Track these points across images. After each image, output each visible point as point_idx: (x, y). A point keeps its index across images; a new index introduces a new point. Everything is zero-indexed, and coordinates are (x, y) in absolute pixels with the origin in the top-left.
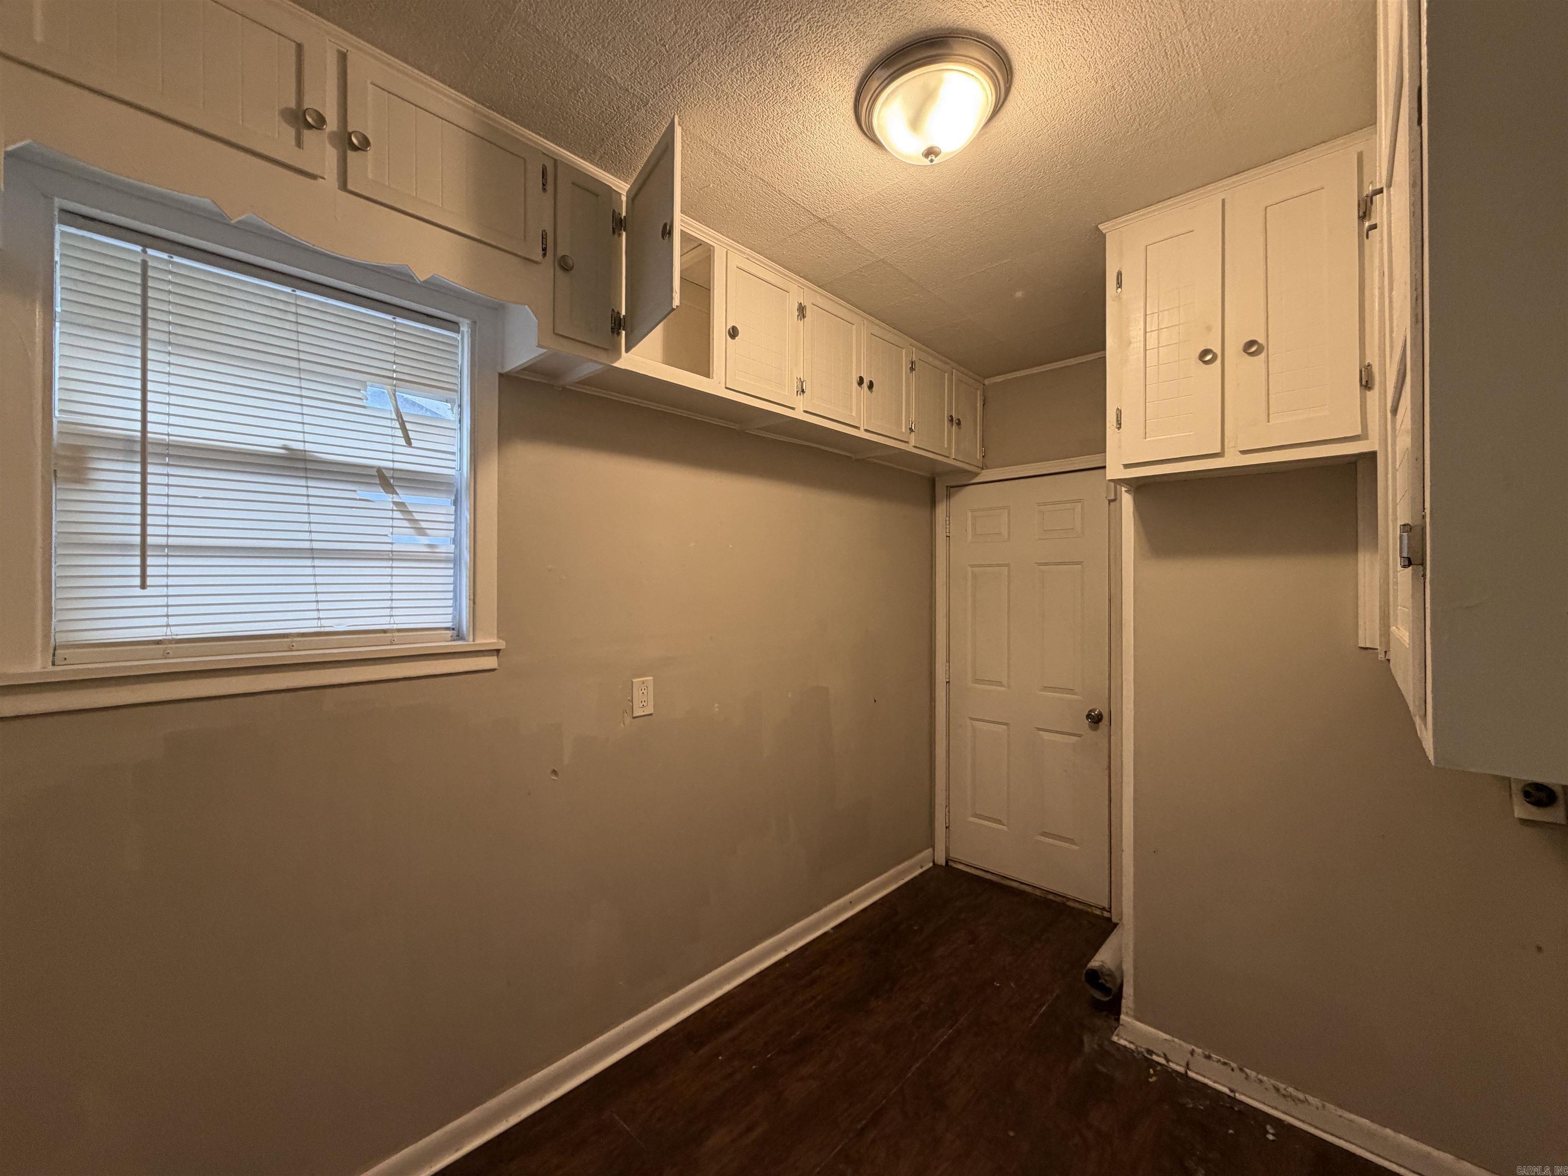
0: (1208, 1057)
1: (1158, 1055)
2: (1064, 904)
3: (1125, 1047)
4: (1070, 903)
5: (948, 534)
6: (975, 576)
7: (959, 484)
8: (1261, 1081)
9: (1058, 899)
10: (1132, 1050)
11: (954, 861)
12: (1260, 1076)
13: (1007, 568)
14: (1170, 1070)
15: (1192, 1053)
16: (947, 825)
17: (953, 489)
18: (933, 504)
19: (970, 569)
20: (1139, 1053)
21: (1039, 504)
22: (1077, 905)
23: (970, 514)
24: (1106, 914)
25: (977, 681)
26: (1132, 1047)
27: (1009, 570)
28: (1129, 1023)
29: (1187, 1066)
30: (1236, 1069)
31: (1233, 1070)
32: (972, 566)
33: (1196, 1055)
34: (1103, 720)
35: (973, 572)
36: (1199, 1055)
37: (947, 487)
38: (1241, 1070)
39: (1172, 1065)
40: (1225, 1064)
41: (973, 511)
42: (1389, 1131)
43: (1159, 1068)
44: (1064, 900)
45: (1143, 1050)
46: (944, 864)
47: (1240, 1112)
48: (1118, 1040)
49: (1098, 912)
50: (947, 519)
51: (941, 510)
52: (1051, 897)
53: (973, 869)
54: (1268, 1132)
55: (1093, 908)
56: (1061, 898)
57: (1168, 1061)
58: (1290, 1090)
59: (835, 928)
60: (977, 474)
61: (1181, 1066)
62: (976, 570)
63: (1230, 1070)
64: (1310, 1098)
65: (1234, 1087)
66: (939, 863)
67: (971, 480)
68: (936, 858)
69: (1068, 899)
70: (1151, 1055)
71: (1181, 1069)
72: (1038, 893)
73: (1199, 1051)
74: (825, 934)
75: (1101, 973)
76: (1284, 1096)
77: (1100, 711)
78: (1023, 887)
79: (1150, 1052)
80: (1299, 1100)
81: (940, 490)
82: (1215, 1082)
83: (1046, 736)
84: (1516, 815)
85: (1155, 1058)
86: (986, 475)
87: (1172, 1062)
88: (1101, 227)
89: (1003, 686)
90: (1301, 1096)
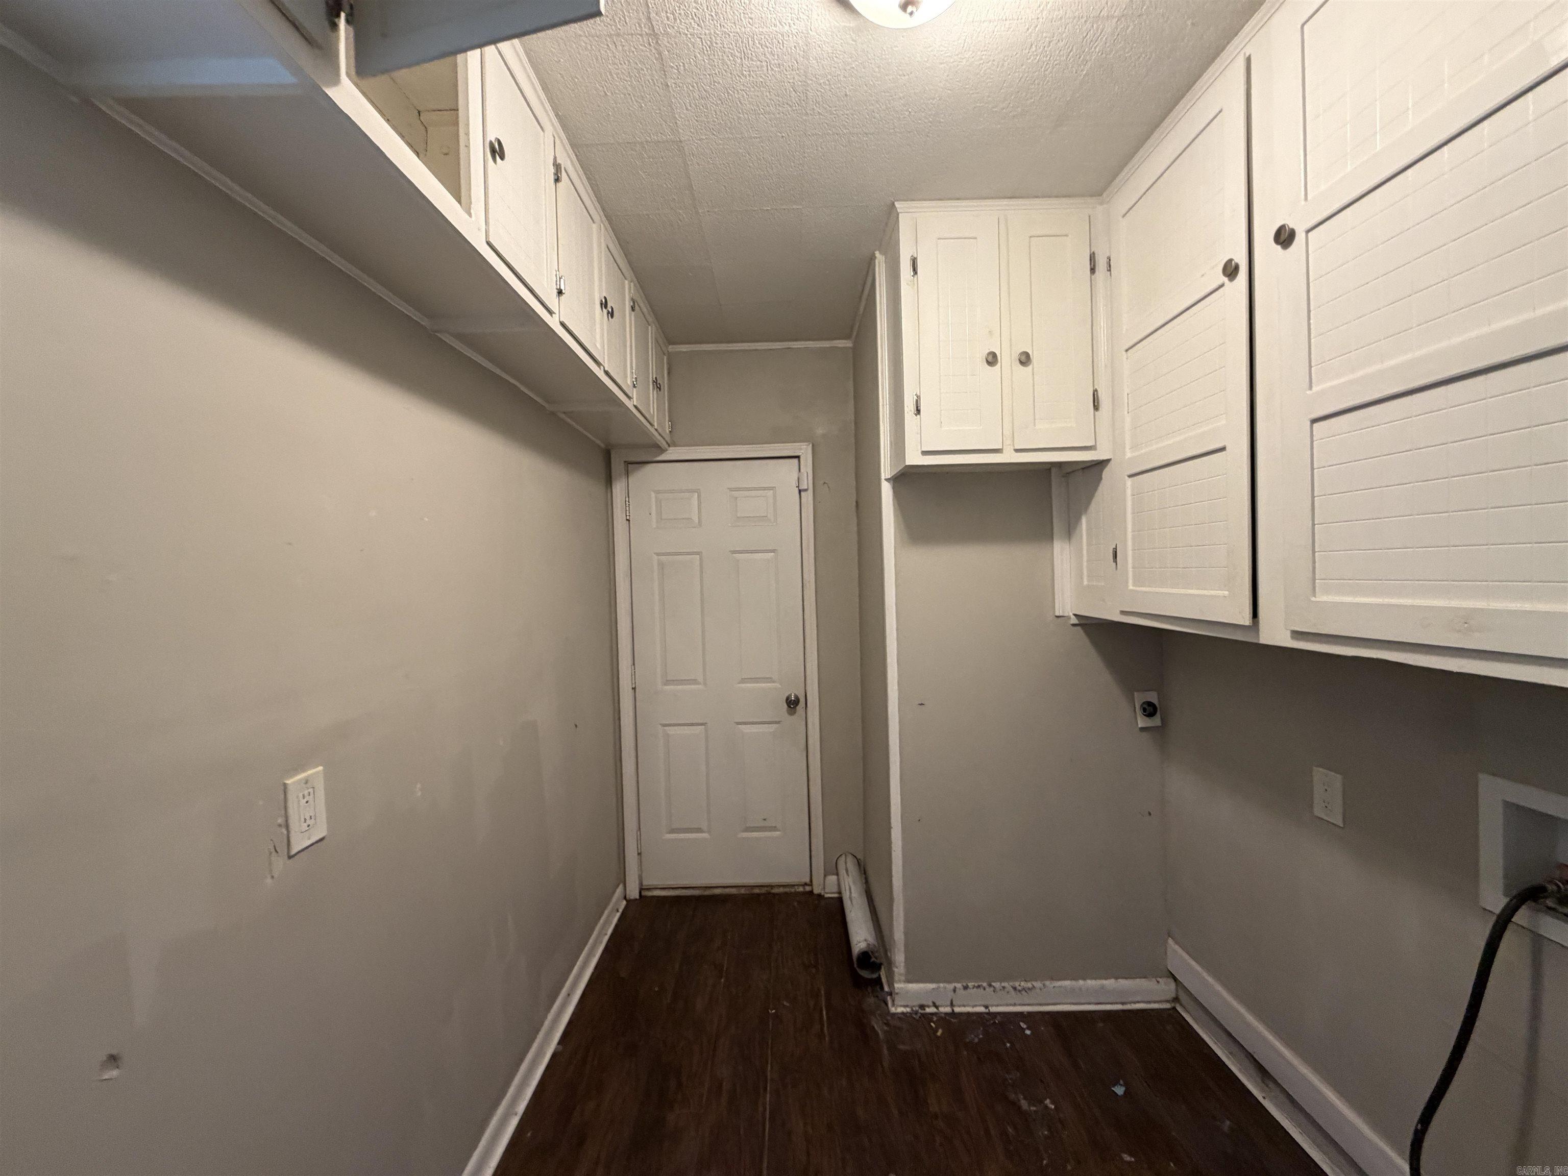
0: (966, 988)
1: (928, 1006)
2: (769, 893)
3: (903, 1013)
4: (775, 891)
5: (628, 518)
6: (662, 565)
7: (639, 460)
8: (1004, 987)
9: (764, 891)
10: (910, 1013)
11: (648, 889)
12: (1003, 984)
13: (698, 556)
14: (943, 1015)
15: (954, 990)
16: (639, 852)
17: (632, 465)
18: (609, 481)
19: (656, 557)
20: (916, 1013)
21: (731, 490)
22: (781, 890)
23: (653, 495)
24: (808, 888)
25: (667, 682)
26: (908, 1010)
27: (701, 559)
28: (902, 988)
29: (952, 1005)
30: (987, 988)
31: (984, 989)
32: (658, 554)
33: (957, 990)
34: (800, 704)
35: (658, 560)
36: (960, 989)
37: (625, 462)
38: (990, 985)
39: (942, 1009)
40: (979, 987)
41: (658, 492)
42: (1081, 982)
43: (935, 1019)
44: (768, 889)
45: (917, 1008)
46: (638, 897)
47: (1001, 1023)
48: (896, 1009)
49: (801, 889)
50: (627, 499)
51: (619, 488)
52: (757, 891)
53: (671, 890)
54: (1023, 1030)
55: (796, 887)
56: (766, 889)
57: (937, 1007)
58: (1023, 984)
59: (562, 1041)
60: (662, 450)
61: (947, 1006)
62: (663, 558)
63: (982, 990)
64: (1035, 984)
65: (986, 1003)
66: (632, 898)
67: (656, 457)
68: (628, 892)
69: (772, 887)
70: (925, 1010)
71: (948, 1010)
72: (743, 891)
73: (959, 985)
74: (554, 1056)
75: (872, 952)
76: (1020, 991)
77: (795, 694)
78: (727, 891)
79: (922, 1007)
80: (1029, 989)
81: (617, 465)
82: (974, 1006)
83: (746, 729)
84: (1140, 726)
85: (928, 1010)
86: (672, 453)
87: (941, 1006)
88: (897, 204)
89: (699, 683)
90: (1029, 985)
